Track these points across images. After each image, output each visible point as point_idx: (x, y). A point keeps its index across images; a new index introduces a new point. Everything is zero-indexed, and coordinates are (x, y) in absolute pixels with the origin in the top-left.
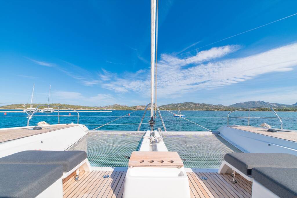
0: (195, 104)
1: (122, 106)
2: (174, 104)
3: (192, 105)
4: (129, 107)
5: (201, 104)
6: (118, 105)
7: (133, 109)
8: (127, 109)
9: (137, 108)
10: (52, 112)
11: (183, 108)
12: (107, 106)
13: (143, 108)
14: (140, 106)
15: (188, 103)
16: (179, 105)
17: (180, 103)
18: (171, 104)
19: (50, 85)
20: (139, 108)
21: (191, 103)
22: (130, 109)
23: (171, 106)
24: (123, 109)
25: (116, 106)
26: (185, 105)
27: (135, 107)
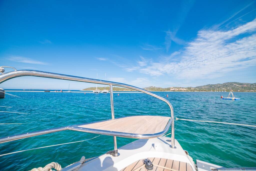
0: (241, 84)
1: (157, 88)
2: (212, 85)
3: (237, 85)
4: (163, 89)
5: (252, 84)
6: (153, 87)
7: (167, 90)
8: (161, 91)
9: (171, 89)
10: (107, 92)
11: (224, 89)
12: (144, 88)
13: (177, 90)
14: (173, 87)
15: (231, 84)
16: (218, 86)
17: (219, 84)
18: (207, 85)
19: (106, 74)
20: (173, 89)
21: (235, 83)
22: (164, 91)
23: (207, 87)
24: (157, 90)
25: (151, 87)
26: (227, 86)
27: (169, 89)
